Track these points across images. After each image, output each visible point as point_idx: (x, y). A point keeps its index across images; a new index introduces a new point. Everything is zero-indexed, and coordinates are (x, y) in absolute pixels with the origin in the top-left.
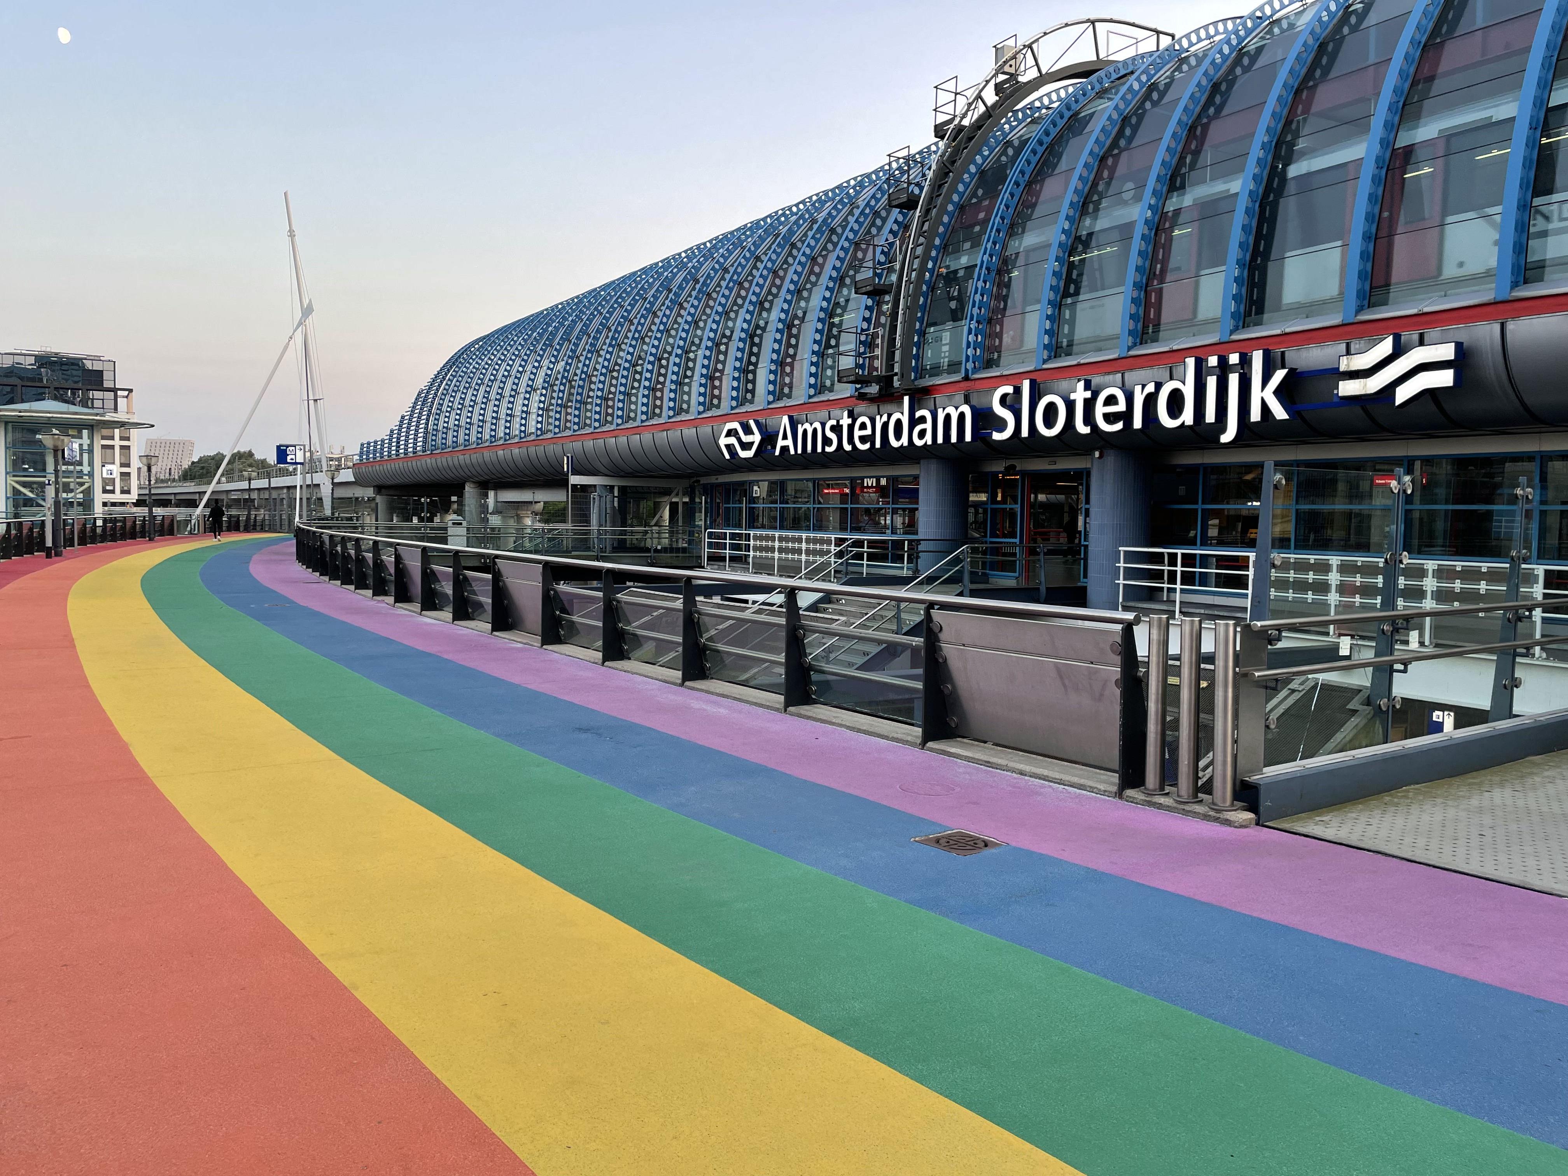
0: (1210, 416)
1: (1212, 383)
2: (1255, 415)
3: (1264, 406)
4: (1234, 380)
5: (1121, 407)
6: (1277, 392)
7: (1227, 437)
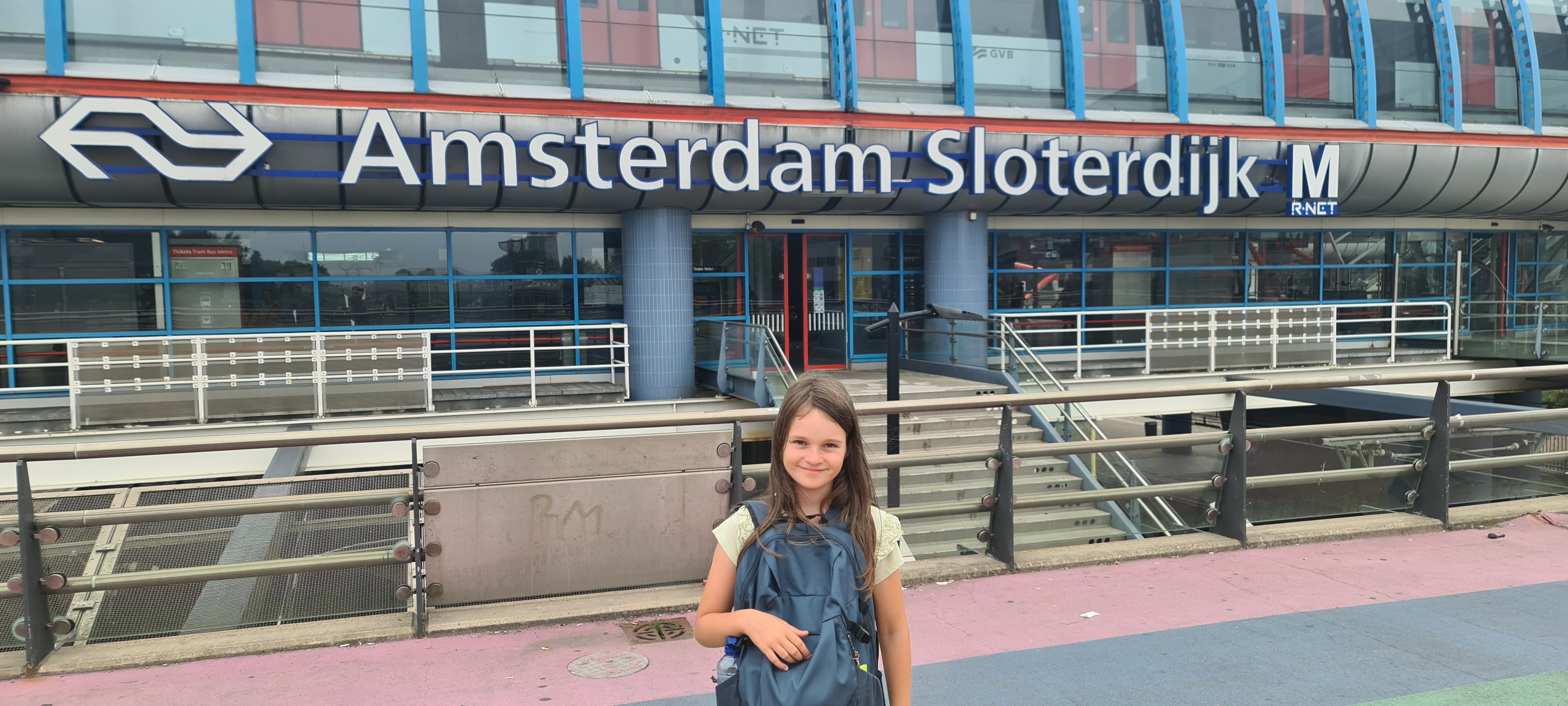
0: (1195, 189)
1: (1195, 159)
2: (1233, 192)
3: (1240, 187)
4: (1214, 160)
5: (1105, 170)
6: (1249, 175)
7: (1211, 208)
